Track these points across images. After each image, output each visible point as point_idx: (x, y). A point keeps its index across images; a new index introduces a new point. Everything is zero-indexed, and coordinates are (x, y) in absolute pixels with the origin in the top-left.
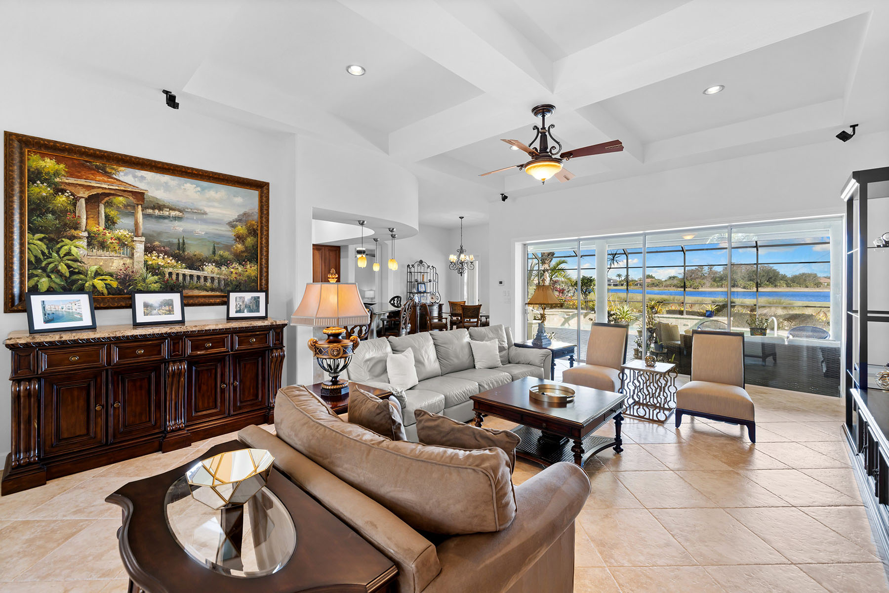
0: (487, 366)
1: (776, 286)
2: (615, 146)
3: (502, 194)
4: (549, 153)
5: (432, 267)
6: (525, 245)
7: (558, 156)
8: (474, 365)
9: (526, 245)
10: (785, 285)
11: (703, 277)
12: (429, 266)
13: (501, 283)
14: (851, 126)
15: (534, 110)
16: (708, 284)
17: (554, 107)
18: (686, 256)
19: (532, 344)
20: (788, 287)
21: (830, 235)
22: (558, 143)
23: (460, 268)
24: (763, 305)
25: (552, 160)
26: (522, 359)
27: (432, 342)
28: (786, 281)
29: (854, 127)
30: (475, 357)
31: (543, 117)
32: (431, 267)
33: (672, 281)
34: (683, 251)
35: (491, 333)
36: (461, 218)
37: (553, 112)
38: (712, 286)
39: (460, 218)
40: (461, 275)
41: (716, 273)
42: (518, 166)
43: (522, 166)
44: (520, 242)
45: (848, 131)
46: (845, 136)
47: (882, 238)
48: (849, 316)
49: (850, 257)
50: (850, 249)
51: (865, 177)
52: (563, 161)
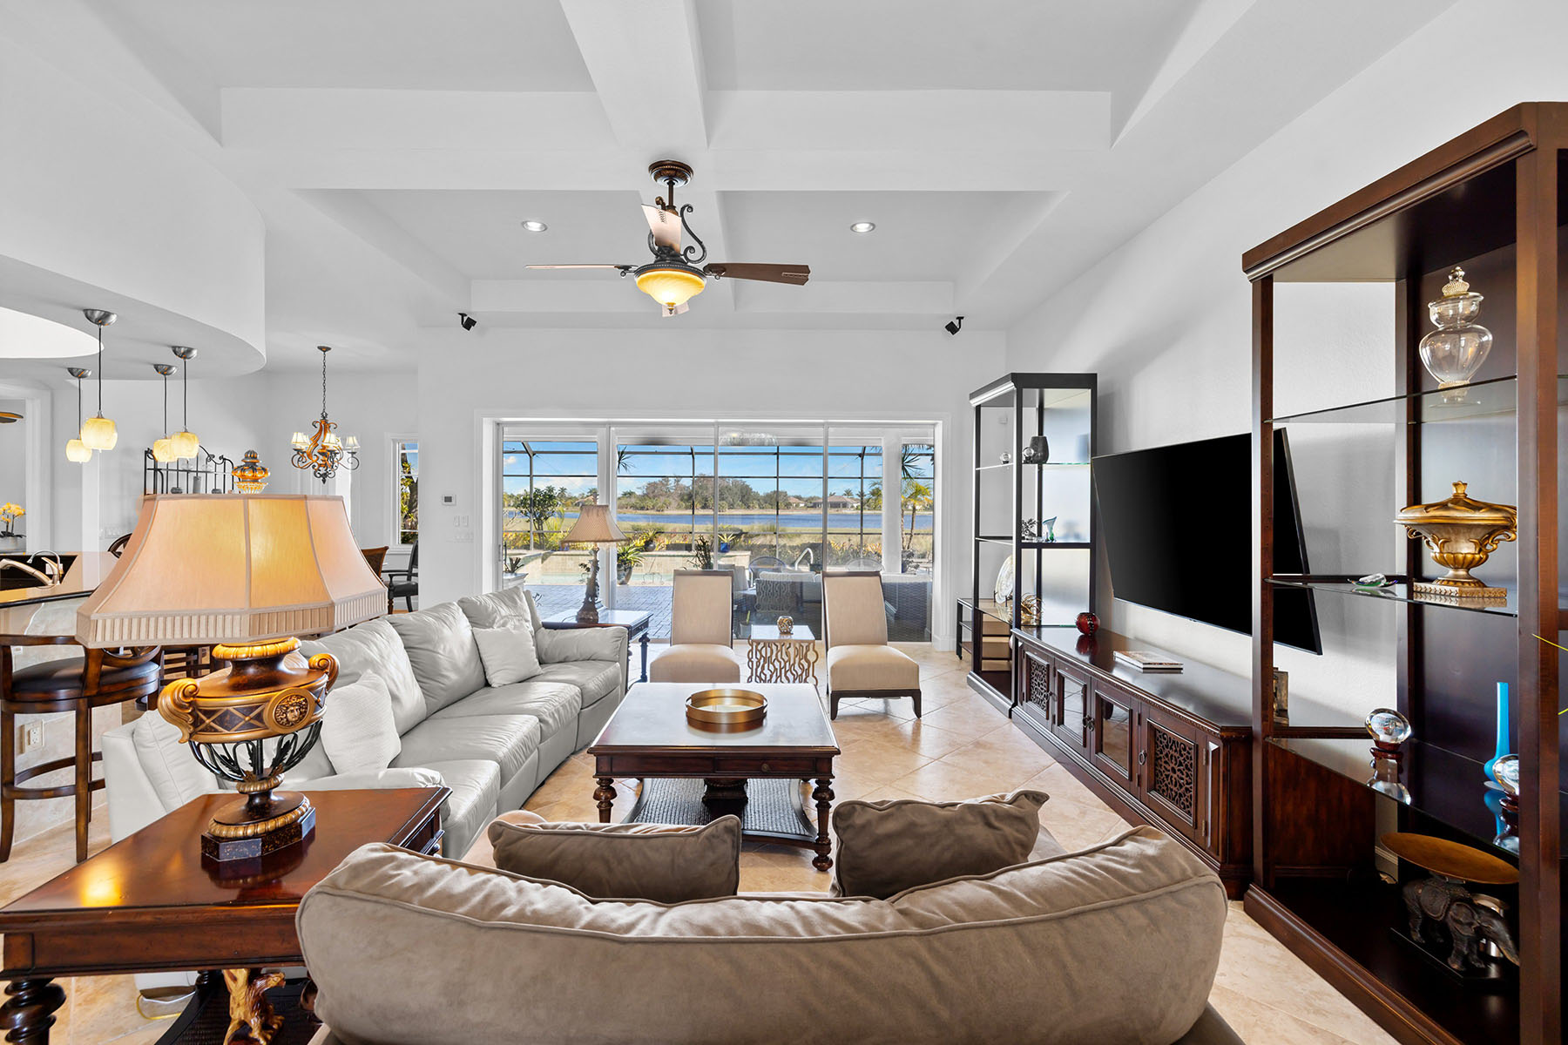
0: (514, 678)
2: (796, 274)
3: (463, 315)
4: (683, 257)
5: (220, 458)
6: (498, 424)
7: (700, 266)
8: (486, 680)
9: (501, 427)
11: (668, 494)
12: (211, 457)
13: (448, 499)
14: (957, 318)
15: (653, 167)
16: (674, 504)
17: (692, 171)
18: (695, 460)
19: (577, 620)
21: (882, 445)
22: (700, 243)
23: (320, 465)
24: (757, 533)
25: (686, 269)
26: (573, 652)
27: (399, 641)
29: (960, 319)
30: (487, 664)
31: (671, 184)
32: (217, 459)
34: (692, 453)
35: (505, 607)
36: (325, 349)
37: (689, 179)
38: (679, 507)
39: (320, 348)
40: (324, 481)
41: (685, 487)
42: (619, 268)
43: (626, 268)
44: (492, 419)
45: (956, 323)
46: (952, 328)
47: (1025, 453)
48: (977, 543)
49: (978, 473)
50: (978, 465)
51: (1023, 381)
52: (711, 277)
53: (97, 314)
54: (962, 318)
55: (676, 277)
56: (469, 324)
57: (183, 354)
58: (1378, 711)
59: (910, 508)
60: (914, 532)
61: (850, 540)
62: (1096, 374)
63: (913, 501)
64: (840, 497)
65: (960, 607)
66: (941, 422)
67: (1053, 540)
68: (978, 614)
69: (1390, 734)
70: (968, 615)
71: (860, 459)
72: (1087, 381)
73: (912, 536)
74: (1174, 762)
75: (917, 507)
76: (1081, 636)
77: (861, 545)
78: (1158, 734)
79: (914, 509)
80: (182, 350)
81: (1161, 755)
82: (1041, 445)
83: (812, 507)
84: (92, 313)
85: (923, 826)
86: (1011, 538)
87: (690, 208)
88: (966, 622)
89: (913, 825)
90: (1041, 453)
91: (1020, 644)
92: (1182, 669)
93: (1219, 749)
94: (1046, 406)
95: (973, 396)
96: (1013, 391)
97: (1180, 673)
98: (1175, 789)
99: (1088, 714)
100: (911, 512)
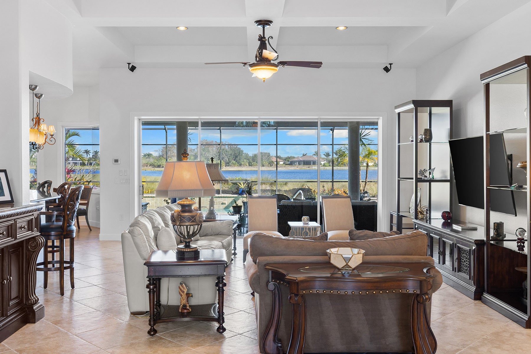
1: (241, 165)
3: (129, 64)
6: (139, 119)
7: (276, 63)
9: (140, 121)
10: (247, 164)
14: (389, 64)
15: (257, 22)
17: (272, 22)
20: (250, 165)
28: (249, 160)
31: (264, 28)
33: (148, 159)
37: (271, 25)
42: (243, 64)
44: (137, 117)
45: (389, 66)
46: (387, 70)
47: (420, 137)
48: (399, 181)
49: (399, 146)
50: (399, 142)
51: (419, 104)
52: (281, 67)
53: (33, 87)
54: (392, 64)
55: (269, 69)
56: (133, 69)
57: (39, 97)
58: (520, 228)
59: (365, 164)
60: (368, 180)
61: (323, 187)
62: (452, 100)
63: (366, 160)
64: (310, 157)
65: (392, 216)
66: (381, 118)
67: (433, 179)
68: (400, 218)
69: (521, 235)
70: (395, 221)
71: (331, 132)
72: (448, 103)
73: (366, 182)
74: (465, 258)
75: (370, 164)
76: (444, 222)
77: (333, 189)
78: (461, 249)
79: (368, 166)
80: (39, 95)
81: (461, 257)
82: (428, 132)
83: (288, 164)
84: (32, 86)
85: (369, 235)
86: (412, 179)
87: (272, 37)
88: (394, 224)
89: (367, 234)
90: (428, 136)
91: (416, 226)
92: (477, 229)
93: (475, 248)
94: (432, 112)
95: (396, 107)
96: (413, 108)
97: (477, 231)
98: (465, 268)
99: (440, 250)
100: (366, 168)
